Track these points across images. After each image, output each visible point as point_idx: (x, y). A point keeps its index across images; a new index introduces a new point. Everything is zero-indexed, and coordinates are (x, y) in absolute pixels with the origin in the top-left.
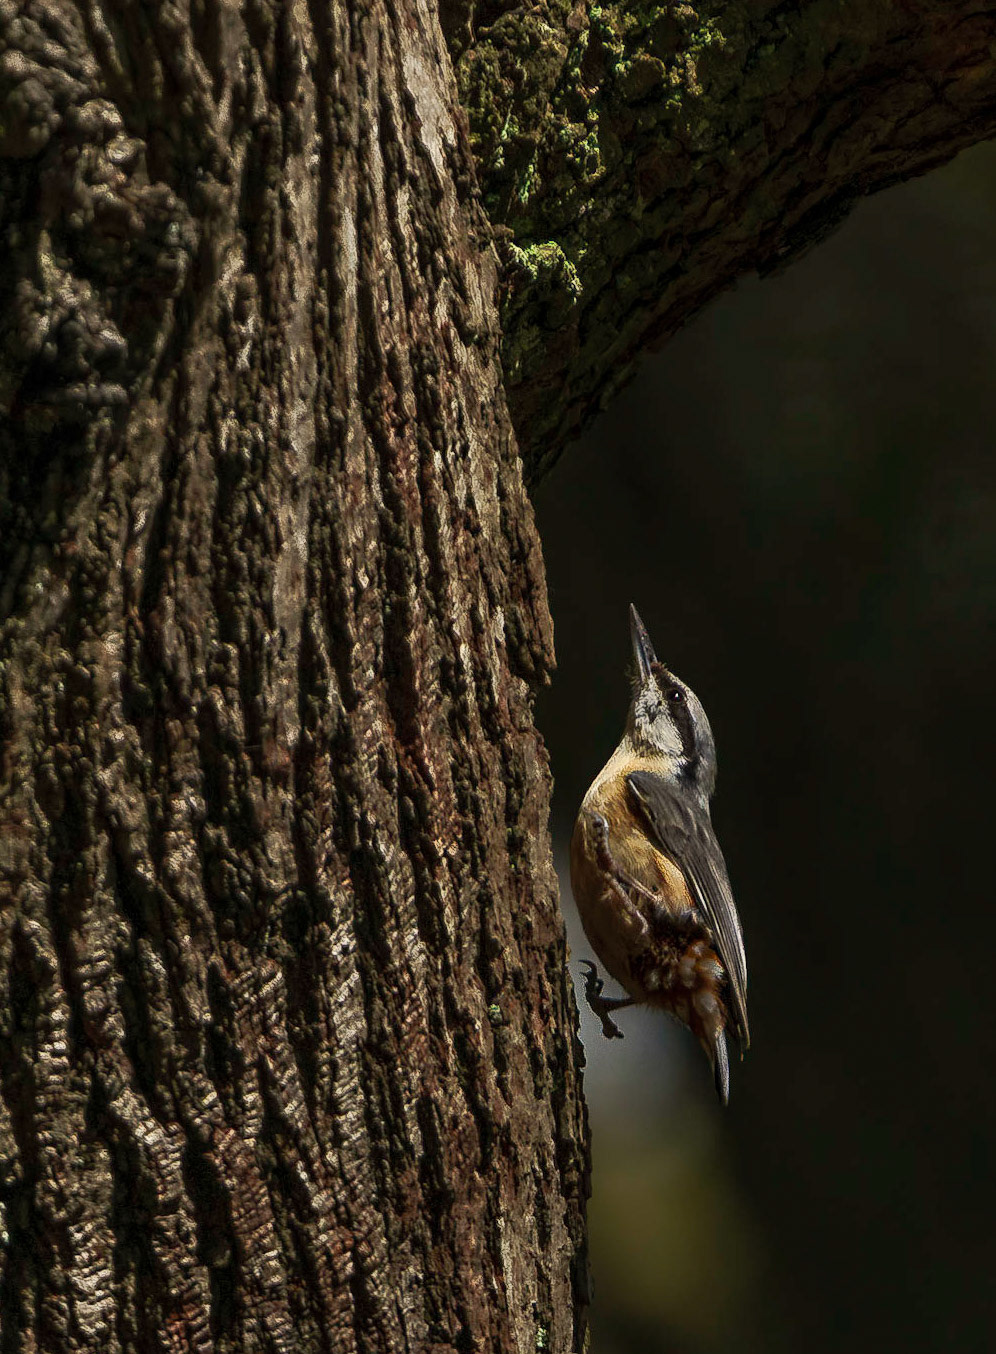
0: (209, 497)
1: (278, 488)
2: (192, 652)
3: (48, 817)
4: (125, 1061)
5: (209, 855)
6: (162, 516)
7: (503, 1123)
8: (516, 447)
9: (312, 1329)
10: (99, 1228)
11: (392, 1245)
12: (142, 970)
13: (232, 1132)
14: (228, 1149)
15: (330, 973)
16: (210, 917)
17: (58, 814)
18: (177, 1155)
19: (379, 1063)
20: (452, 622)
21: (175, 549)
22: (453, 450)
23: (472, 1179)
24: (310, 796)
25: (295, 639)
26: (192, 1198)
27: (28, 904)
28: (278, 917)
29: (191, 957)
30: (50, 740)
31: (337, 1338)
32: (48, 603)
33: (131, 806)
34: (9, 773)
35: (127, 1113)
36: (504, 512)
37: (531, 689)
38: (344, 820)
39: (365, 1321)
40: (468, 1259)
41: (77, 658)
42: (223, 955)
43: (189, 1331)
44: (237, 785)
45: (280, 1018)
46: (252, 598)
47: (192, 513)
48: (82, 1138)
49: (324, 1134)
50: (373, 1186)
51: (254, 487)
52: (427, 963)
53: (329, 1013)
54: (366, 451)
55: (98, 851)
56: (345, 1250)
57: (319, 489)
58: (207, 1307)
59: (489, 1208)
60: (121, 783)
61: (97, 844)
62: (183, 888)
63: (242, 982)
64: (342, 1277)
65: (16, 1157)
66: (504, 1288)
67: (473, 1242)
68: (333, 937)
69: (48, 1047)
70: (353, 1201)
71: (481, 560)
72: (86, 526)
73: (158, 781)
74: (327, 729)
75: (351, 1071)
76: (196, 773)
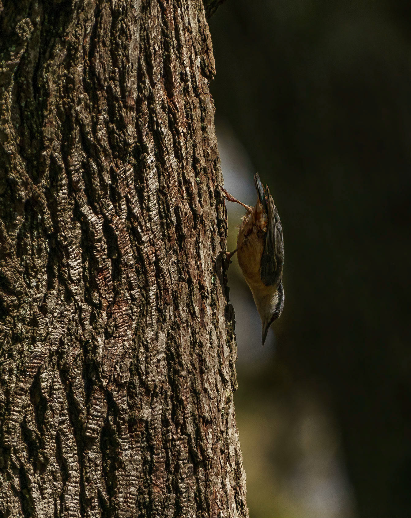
0: (109, 23)
1: (130, 20)
2: (104, 70)
3: (61, 121)
4: (85, 196)
5: (110, 132)
6: (95, 29)
7: (201, 214)
8: (203, 7)
9: (142, 277)
10: (77, 247)
11: (167, 252)
12: (90, 168)
13: (118, 217)
14: (116, 223)
15: (147, 169)
16: (110, 151)
17: (64, 120)
18: (101, 224)
19: (162, 196)
20: (184, 60)
21: (99, 39)
22: (184, 8)
23: (191, 231)
24: (141, 114)
25: (136, 66)
26: (105, 238)
27: (55, 148)
28: (131, 151)
29: (105, 164)
30: (61, 97)
31: (150, 280)
32: (60, 55)
33: (86, 117)
34: (49, 108)
35: (85, 212)
36: (200, 27)
37: (208, 81)
38: (151, 122)
39: (159, 275)
40: (190, 256)
41: (69, 73)
42: (114, 163)
43: (105, 278)
44: (119, 111)
45: (132, 182)
46: (123, 54)
47: (104, 27)
48: (72, 219)
49: (146, 218)
50: (161, 234)
51: (123, 20)
52: (177, 165)
53: (147, 181)
54: (157, 8)
55: (76, 132)
56: (152, 254)
57: (143, 20)
58: (111, 271)
59: (196, 239)
60: (83, 110)
61: (76, 129)
62: (102, 142)
63: (121, 171)
64: (152, 261)
65: (51, 225)
66: (201, 265)
67: (192, 250)
68: (148, 157)
69: (61, 192)
70: (155, 238)
71: (193, 42)
72: (72, 32)
73: (94, 109)
74: (146, 94)
75: (154, 198)
76: (106, 107)
